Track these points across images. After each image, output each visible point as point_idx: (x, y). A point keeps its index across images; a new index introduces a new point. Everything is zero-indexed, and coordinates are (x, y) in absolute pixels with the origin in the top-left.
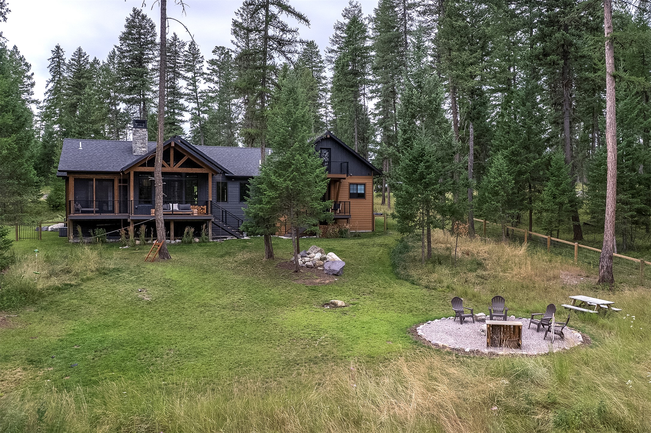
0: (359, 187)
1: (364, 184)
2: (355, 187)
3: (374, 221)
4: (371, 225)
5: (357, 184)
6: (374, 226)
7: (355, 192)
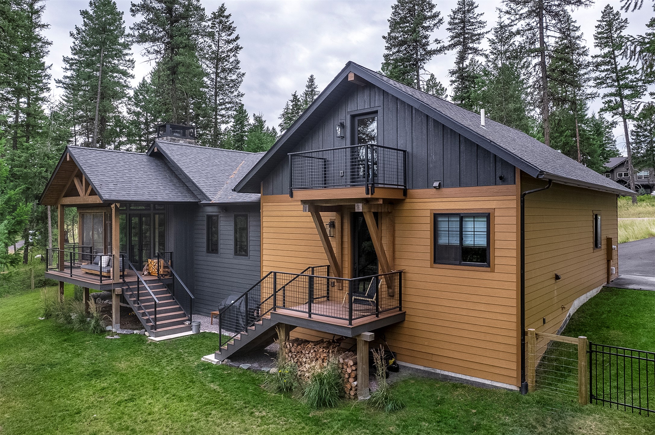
1: (488, 217)
2: (455, 225)
4: (514, 366)
5: (462, 217)
7: (455, 241)
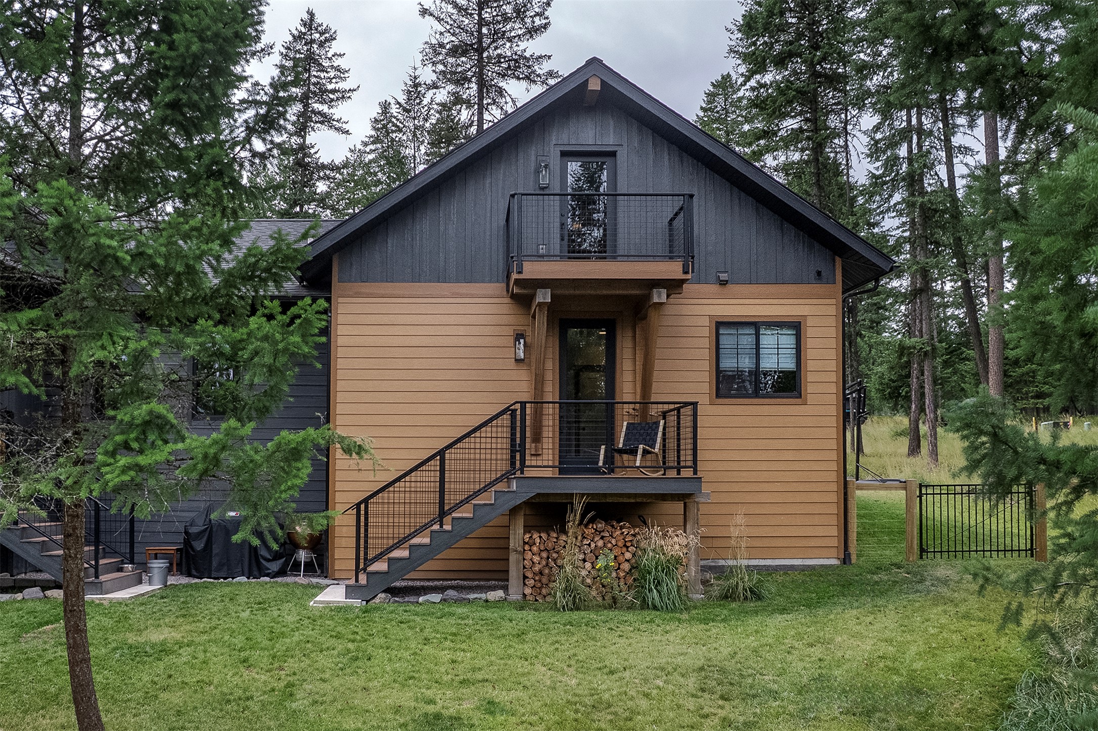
0: (768, 339)
1: (796, 327)
2: (746, 339)
3: (853, 512)
4: (834, 531)
5: (756, 326)
6: (853, 536)
7: (746, 363)
